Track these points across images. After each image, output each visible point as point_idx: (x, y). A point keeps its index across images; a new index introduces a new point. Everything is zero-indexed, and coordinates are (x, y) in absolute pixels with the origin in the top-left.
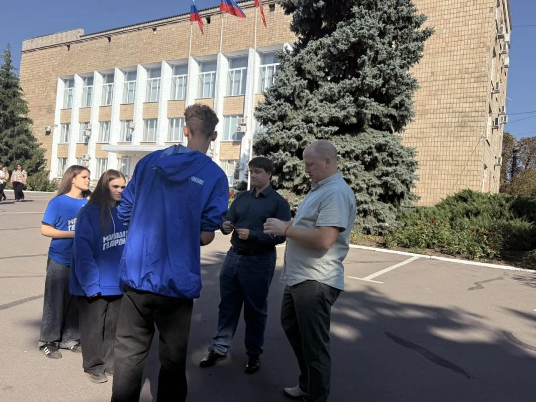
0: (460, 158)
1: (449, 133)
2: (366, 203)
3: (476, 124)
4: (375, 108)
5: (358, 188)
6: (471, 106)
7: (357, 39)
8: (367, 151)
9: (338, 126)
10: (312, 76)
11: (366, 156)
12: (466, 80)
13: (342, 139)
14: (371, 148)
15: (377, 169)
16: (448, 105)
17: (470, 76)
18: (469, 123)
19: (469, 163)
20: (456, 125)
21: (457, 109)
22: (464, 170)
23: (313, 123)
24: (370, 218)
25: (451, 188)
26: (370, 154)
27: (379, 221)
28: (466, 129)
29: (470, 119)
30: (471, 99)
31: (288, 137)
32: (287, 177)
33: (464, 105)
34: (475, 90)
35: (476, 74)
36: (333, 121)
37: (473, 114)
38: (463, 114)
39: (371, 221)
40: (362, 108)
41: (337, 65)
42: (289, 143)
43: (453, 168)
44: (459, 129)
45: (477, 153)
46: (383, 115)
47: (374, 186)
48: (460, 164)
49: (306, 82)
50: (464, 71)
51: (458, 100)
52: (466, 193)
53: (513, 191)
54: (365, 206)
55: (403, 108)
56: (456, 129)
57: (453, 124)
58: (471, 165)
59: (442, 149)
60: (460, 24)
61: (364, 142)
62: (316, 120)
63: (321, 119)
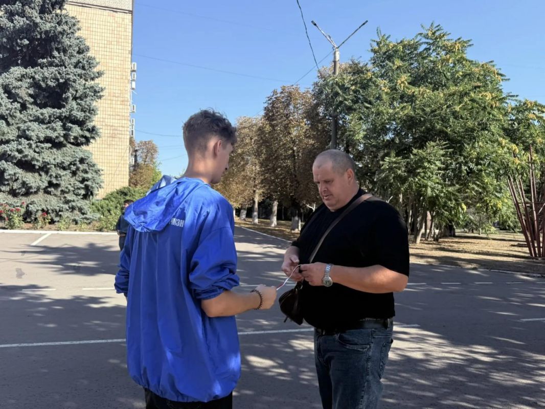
0: (113, 161)
1: (104, 142)
2: (74, 201)
3: (123, 136)
4: (76, 131)
5: (67, 191)
6: (119, 122)
7: (64, 80)
8: (73, 163)
9: (50, 143)
10: (23, 100)
11: (72, 166)
12: (114, 102)
13: (51, 152)
14: (76, 161)
15: (77, 175)
16: (101, 120)
17: (117, 99)
18: (118, 135)
19: (120, 165)
20: (109, 135)
21: (109, 124)
22: (116, 170)
23: (33, 140)
24: (76, 212)
25: (108, 184)
26: (74, 165)
27: (83, 214)
28: (116, 139)
29: (118, 132)
30: (119, 117)
31: (11, 151)
32: (6, 183)
33: (114, 121)
34: (121, 111)
35: (121, 99)
36: (48, 140)
37: (121, 129)
38: (114, 128)
39: (77, 214)
40: (69, 131)
41: (44, 94)
42: (12, 155)
43: (108, 168)
44: (111, 139)
45: (125, 158)
46: (80, 136)
47: (78, 189)
48: (113, 166)
49: (19, 105)
50: (112, 94)
51: (109, 116)
52: (126, 189)
53: (136, 182)
54: (74, 204)
55: (94, 132)
56: (109, 139)
57: (106, 135)
58: (121, 167)
59: (99, 153)
60: (108, 57)
61: (68, 155)
62: (34, 138)
63: (38, 138)
